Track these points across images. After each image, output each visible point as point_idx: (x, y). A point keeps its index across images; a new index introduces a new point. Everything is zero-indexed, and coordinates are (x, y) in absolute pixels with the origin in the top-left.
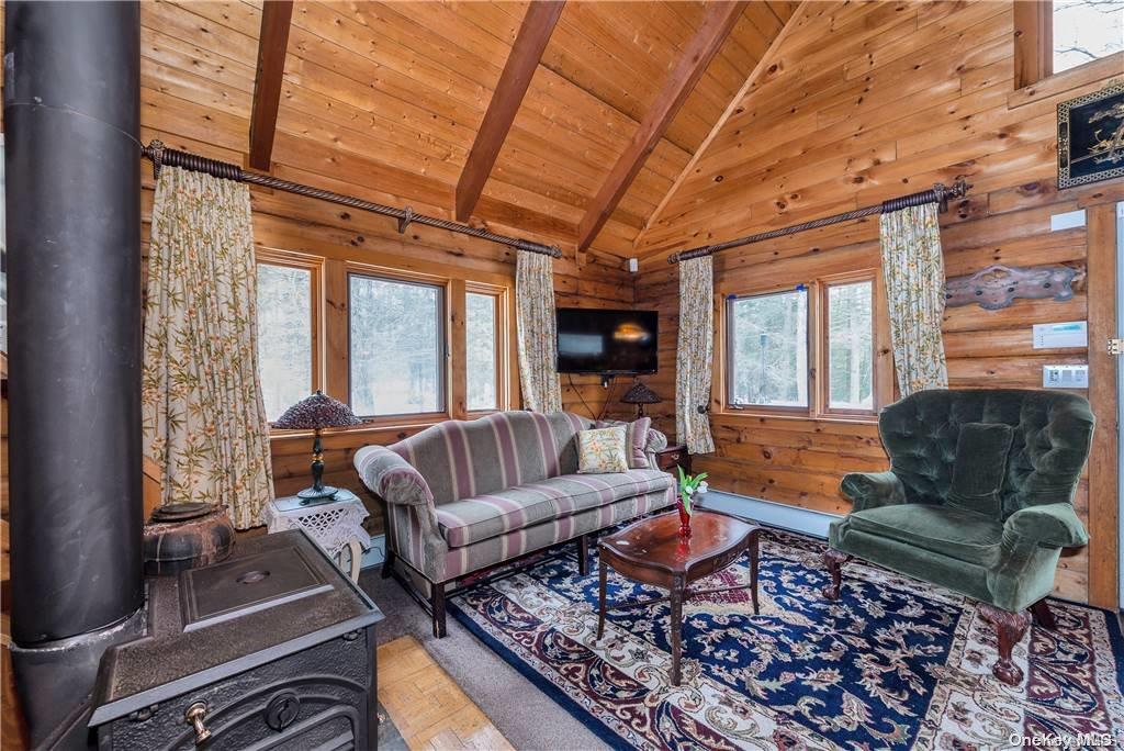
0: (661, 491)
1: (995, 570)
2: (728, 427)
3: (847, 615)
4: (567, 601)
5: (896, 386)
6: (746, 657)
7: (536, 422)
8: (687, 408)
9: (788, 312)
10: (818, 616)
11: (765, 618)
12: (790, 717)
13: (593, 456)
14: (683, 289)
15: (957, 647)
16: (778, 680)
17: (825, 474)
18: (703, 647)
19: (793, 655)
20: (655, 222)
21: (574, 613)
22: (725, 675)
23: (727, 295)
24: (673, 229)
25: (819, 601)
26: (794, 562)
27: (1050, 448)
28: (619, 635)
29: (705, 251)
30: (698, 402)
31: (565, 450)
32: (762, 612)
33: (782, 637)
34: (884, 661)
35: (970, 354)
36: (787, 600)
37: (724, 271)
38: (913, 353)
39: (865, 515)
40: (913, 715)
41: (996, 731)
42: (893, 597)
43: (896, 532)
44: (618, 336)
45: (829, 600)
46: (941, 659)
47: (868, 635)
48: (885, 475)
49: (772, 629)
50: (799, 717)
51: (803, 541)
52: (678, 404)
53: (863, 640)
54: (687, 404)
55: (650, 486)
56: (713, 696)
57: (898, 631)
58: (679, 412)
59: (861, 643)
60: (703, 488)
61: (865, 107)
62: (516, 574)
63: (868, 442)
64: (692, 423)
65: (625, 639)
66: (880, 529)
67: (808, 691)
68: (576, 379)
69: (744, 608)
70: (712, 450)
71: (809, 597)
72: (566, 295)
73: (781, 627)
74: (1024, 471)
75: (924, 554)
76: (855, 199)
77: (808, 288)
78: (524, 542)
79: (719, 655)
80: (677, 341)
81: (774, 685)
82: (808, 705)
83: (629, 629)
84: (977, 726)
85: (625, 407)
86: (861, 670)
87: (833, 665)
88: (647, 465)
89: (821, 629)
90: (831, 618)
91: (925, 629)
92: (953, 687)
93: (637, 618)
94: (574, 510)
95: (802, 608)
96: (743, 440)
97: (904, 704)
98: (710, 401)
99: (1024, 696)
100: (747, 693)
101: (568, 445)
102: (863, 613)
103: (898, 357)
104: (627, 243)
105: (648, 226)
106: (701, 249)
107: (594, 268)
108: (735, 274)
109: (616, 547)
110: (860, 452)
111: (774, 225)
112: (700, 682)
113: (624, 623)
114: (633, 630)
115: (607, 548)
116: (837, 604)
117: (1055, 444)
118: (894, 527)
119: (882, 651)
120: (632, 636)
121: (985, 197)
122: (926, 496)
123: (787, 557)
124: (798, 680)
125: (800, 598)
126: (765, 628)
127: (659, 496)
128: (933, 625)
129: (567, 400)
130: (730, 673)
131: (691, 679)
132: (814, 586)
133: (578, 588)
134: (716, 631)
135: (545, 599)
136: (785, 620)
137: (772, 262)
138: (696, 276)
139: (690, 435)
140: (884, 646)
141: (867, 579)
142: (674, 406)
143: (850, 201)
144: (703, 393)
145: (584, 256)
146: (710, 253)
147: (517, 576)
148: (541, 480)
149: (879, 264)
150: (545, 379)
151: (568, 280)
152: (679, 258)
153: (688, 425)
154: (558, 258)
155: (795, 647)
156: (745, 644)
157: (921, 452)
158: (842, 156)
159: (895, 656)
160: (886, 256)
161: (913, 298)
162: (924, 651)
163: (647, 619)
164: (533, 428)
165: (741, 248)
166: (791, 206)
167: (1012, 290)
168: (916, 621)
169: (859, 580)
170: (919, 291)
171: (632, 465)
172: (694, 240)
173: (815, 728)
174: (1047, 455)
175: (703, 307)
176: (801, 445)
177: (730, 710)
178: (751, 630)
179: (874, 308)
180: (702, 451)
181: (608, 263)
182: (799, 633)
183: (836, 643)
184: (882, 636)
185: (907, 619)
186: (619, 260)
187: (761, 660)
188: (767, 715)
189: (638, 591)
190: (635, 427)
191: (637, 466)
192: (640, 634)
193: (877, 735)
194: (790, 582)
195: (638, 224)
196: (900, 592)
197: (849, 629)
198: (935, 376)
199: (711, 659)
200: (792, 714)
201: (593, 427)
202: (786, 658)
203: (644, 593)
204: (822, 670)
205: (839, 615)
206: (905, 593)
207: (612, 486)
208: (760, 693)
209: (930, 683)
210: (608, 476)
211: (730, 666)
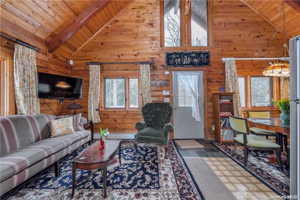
0: (87, 137)
1: (164, 137)
2: (104, 114)
3: (139, 156)
4: (53, 190)
5: (143, 102)
6: (122, 178)
7: (28, 119)
8: (92, 109)
9: (111, 84)
10: (134, 159)
11: (123, 165)
12: (137, 188)
13: (59, 130)
14: (91, 73)
15: (158, 155)
16: (131, 180)
17: (129, 123)
18: (110, 181)
19: (132, 171)
20: (80, 50)
21: (57, 193)
22: (118, 186)
23: (104, 77)
24: (86, 54)
25: (133, 155)
26: (125, 147)
27: (167, 113)
28: (80, 192)
29: (98, 63)
30: (96, 107)
31: (44, 130)
32: (122, 163)
33: (128, 168)
34: (149, 164)
35: (155, 96)
36: (126, 158)
37: (103, 70)
38: (146, 95)
39: (142, 131)
40: (157, 173)
41: (169, 169)
42: (146, 149)
43: (148, 134)
44: (58, 85)
45: (135, 154)
46: (157, 159)
47: (144, 159)
48: (143, 122)
49: (125, 167)
50: (139, 187)
51: (125, 141)
52: (89, 108)
53: (144, 161)
54: (92, 108)
55: (83, 136)
56: (117, 195)
57: (149, 156)
58: (89, 111)
59: (144, 162)
60: (108, 133)
61: (137, 40)
62: (19, 191)
63: (138, 115)
64: (93, 114)
65: (83, 192)
66: (145, 134)
67: (138, 179)
68: (47, 101)
69: (117, 164)
70: (100, 121)
71: (131, 155)
72: (42, 67)
73: (127, 165)
74: (164, 118)
75: (153, 137)
76: (135, 60)
77: (125, 78)
78: (27, 174)
79: (115, 181)
80: (88, 89)
81: (130, 182)
82: (139, 183)
83: (83, 188)
84: (166, 170)
85: (68, 110)
86: (146, 168)
87: (140, 170)
88: (81, 129)
89: (135, 162)
90: (136, 158)
91: (153, 153)
92: (161, 164)
93: (85, 182)
94: (54, 152)
95: (130, 158)
96: (109, 117)
97: (155, 171)
98: (99, 107)
99: (169, 160)
100: (125, 188)
101: (45, 127)
102: (142, 154)
103: (144, 96)
104: (68, 54)
105: (77, 51)
106: (97, 62)
107: (55, 60)
108: (107, 71)
109: (80, 160)
110: (136, 117)
111: (116, 61)
112: (112, 192)
113: (81, 187)
114: (85, 188)
115: (76, 162)
116: (137, 154)
117: (168, 112)
118: (147, 133)
119: (148, 162)
120: (85, 190)
121: (156, 65)
122: (150, 125)
123: (123, 146)
124: (135, 177)
125: (129, 156)
126: (124, 167)
127: (86, 139)
128: (154, 152)
129: (43, 109)
130: (119, 185)
131: (109, 193)
132: (131, 152)
133: (57, 182)
134: (112, 174)
135: (40, 194)
136: (127, 163)
137: (117, 70)
138: (95, 70)
139: (93, 117)
140: (148, 160)
141: (140, 146)
142: (87, 109)
143: (134, 60)
144: (97, 105)
145: (51, 54)
146: (99, 64)
147: (19, 192)
148: (31, 143)
149: (140, 75)
150: (31, 100)
151: (43, 62)
152: (89, 63)
153: (93, 115)
154: (39, 52)
155: (132, 169)
156: (120, 174)
157: (148, 116)
158: (132, 49)
159: (150, 162)
160: (141, 73)
161: (146, 83)
162: (154, 158)
163: (89, 181)
164: (26, 121)
165: (108, 65)
166: (121, 57)
167: (160, 84)
168: (151, 152)
169: (139, 147)
170: (147, 82)
171: (76, 130)
172: (94, 59)
173: (142, 188)
174: (167, 114)
175: (97, 79)
176: (123, 117)
177: (122, 196)
178: (121, 170)
179: (139, 85)
180: (97, 122)
181: (61, 59)
182: (131, 165)
183: (139, 164)
184: (147, 158)
185: (149, 152)
186: (66, 60)
187: (126, 177)
188: (132, 191)
189: (83, 173)
190: (76, 117)
191: (77, 130)
192: (88, 188)
193: (153, 182)
194: (126, 153)
195: (74, 49)
196: (146, 147)
197: (141, 159)
198: (150, 100)
199: (113, 184)
200: (137, 187)
201: (57, 119)
202: (131, 173)
203: (85, 173)
204: (139, 172)
205: (138, 157)
206: (147, 147)
207: (69, 139)
208: (128, 186)
209: (157, 164)
210: (68, 135)
211: (118, 183)
